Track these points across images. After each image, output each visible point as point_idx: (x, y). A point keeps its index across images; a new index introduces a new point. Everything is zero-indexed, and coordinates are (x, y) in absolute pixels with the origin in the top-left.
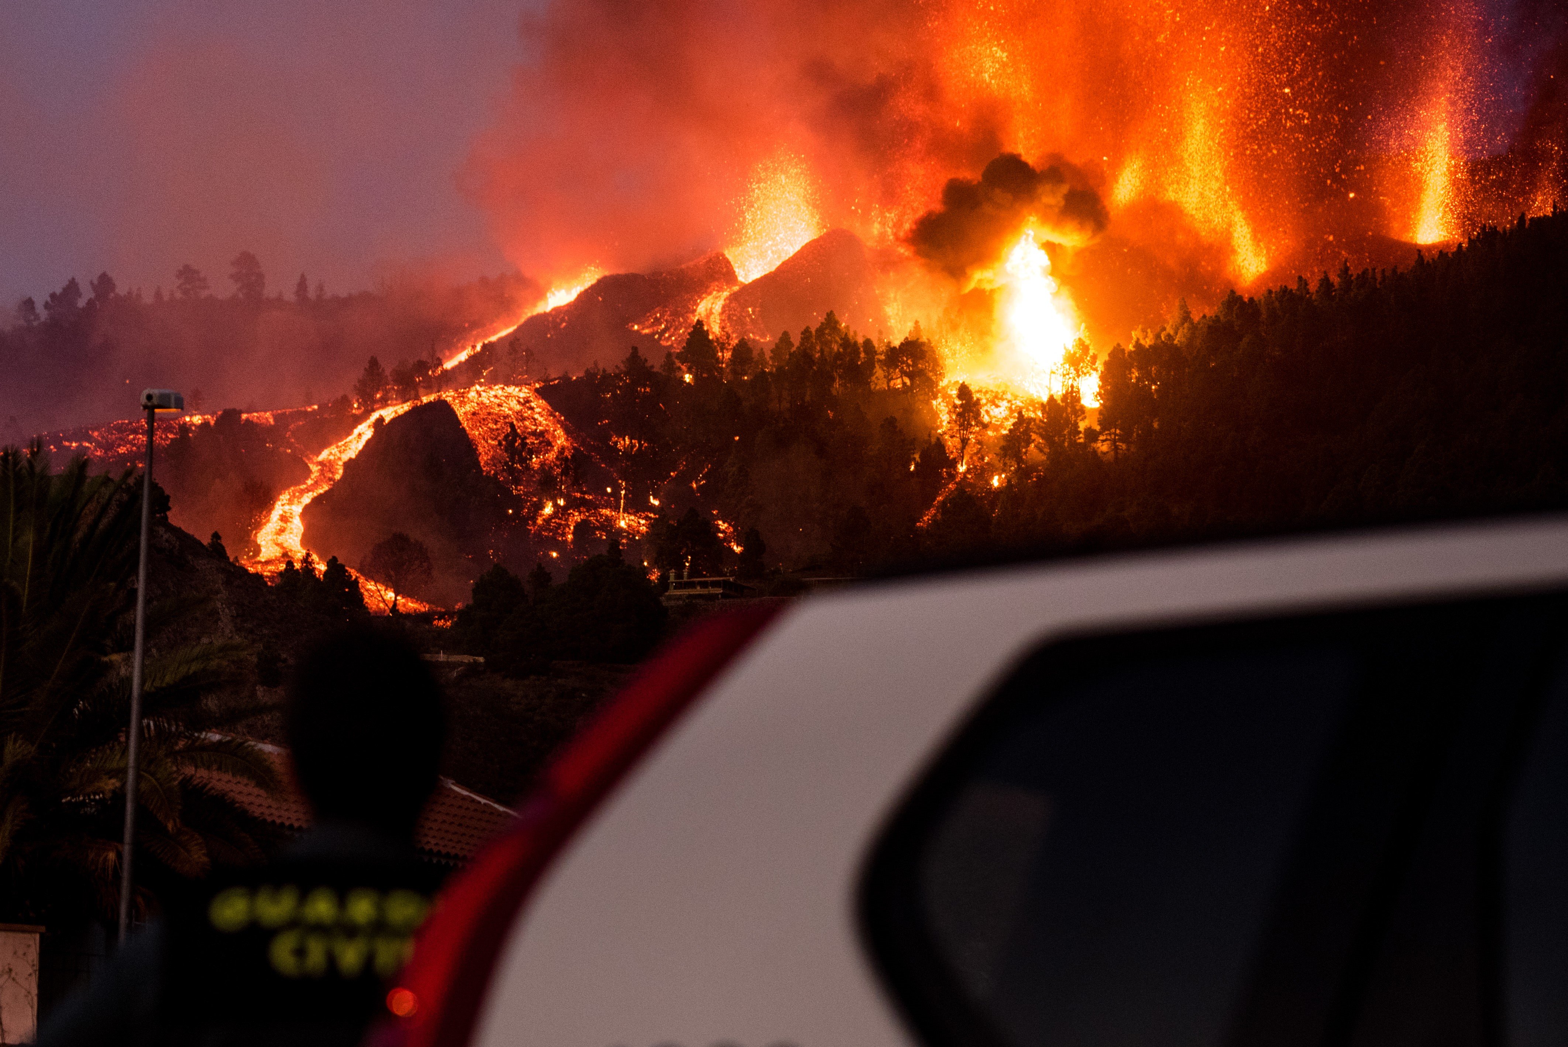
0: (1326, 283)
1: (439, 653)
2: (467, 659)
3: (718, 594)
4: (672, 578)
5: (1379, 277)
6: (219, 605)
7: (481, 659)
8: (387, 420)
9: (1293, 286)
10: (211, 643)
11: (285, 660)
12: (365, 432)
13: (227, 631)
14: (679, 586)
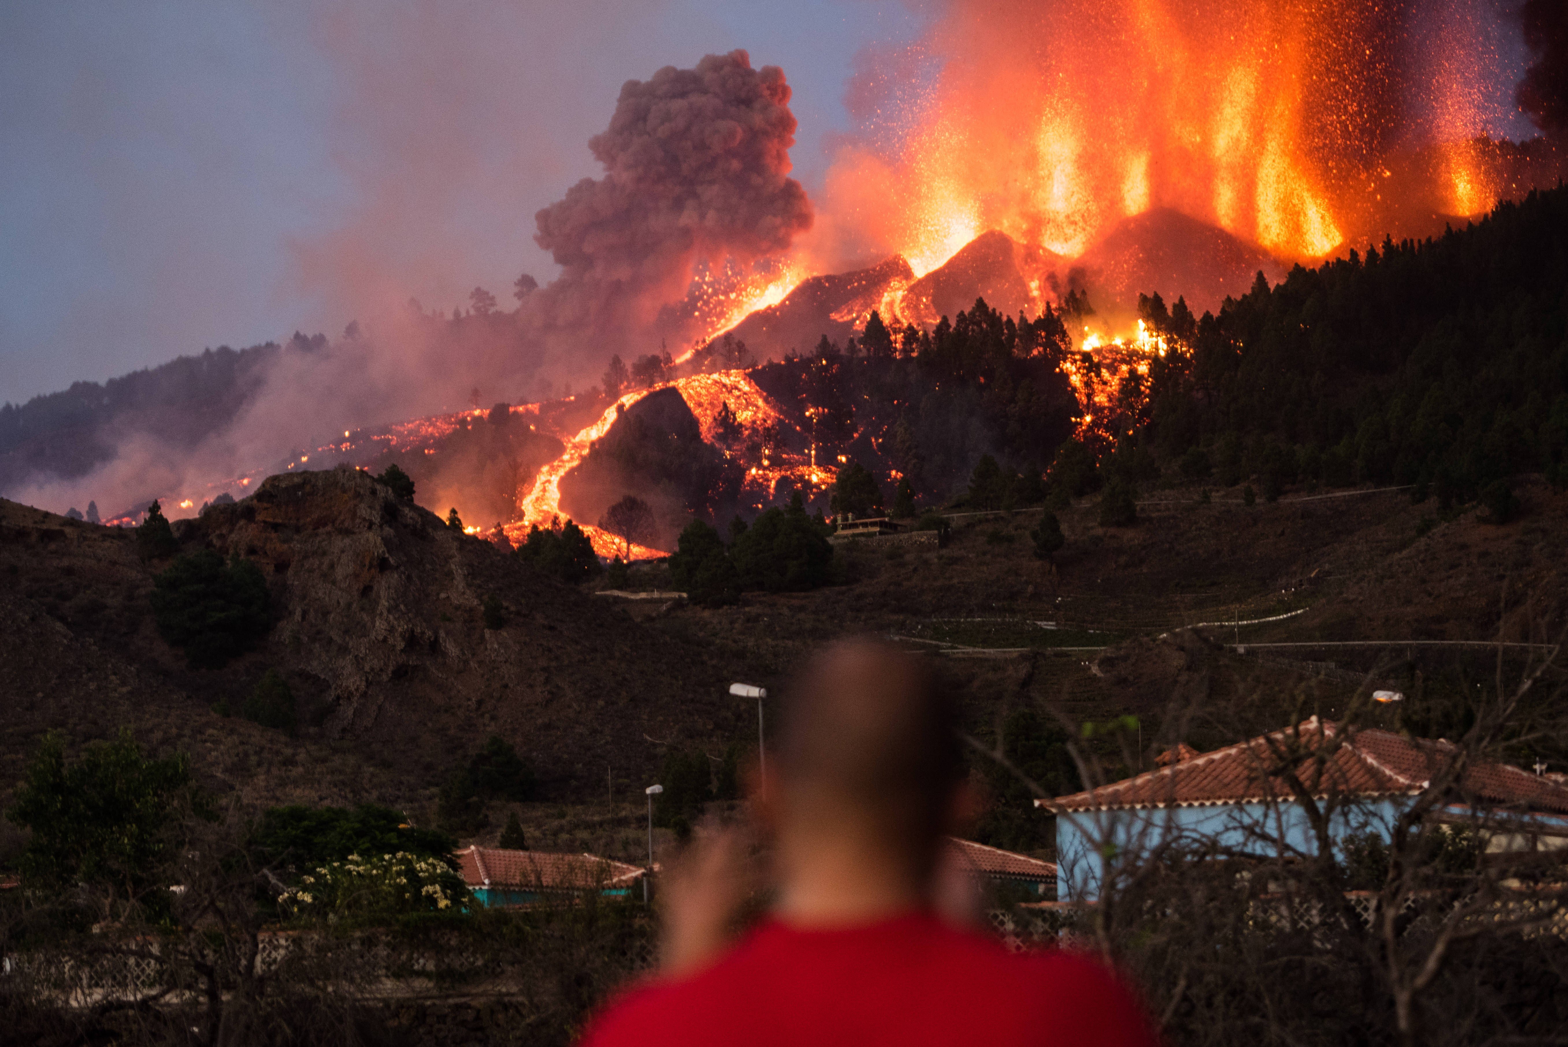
0: (1372, 253)
1: (653, 591)
2: (675, 595)
3: (875, 533)
4: (839, 521)
5: (1416, 245)
6: (453, 567)
7: (685, 595)
8: (627, 406)
9: (1347, 257)
10: (448, 597)
11: (507, 608)
12: (611, 415)
13: (460, 587)
14: (844, 527)
